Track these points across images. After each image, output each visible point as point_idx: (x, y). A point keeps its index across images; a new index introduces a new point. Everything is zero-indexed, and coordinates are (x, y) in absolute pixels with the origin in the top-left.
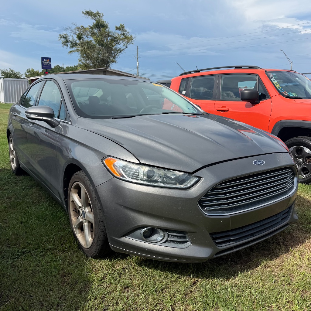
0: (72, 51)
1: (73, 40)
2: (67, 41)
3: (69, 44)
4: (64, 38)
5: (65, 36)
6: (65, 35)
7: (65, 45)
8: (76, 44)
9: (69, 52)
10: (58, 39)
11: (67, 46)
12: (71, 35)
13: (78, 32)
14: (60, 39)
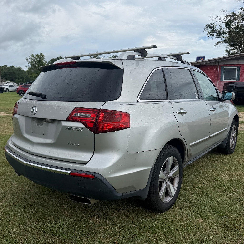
0: (219, 43)
1: (221, 29)
2: (213, 31)
3: (215, 34)
4: (211, 27)
5: (211, 26)
6: (212, 24)
7: (211, 35)
8: (224, 33)
9: (216, 44)
10: (204, 30)
11: (213, 36)
12: (219, 24)
13: (227, 20)
14: (205, 29)
